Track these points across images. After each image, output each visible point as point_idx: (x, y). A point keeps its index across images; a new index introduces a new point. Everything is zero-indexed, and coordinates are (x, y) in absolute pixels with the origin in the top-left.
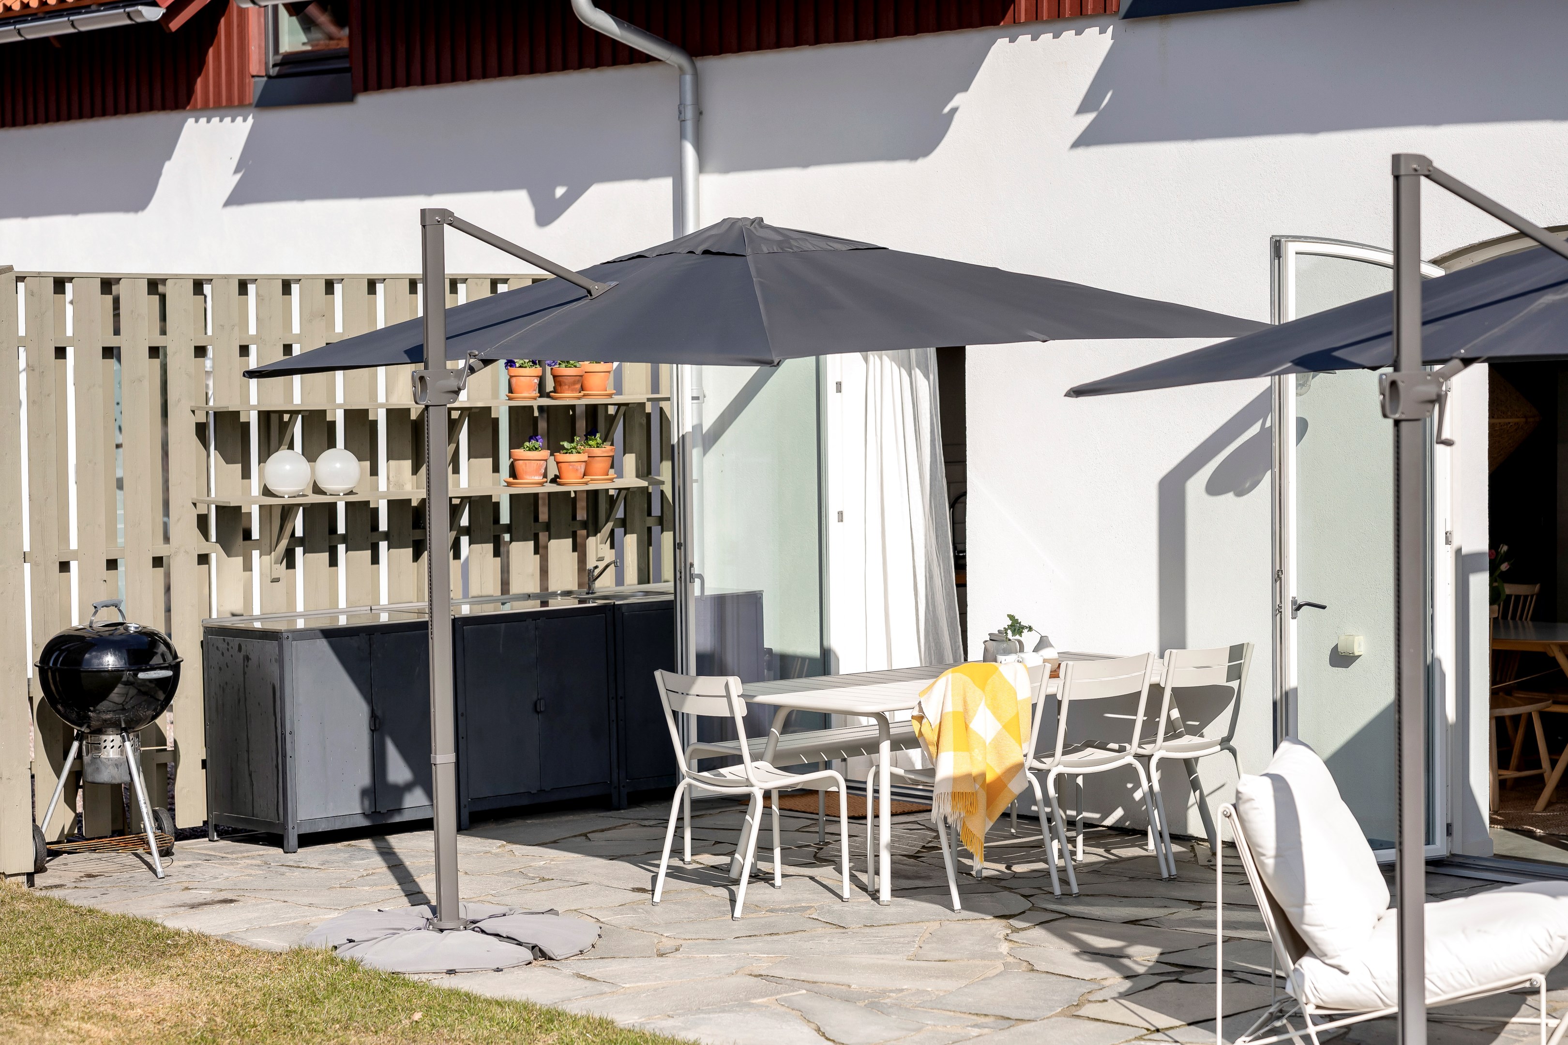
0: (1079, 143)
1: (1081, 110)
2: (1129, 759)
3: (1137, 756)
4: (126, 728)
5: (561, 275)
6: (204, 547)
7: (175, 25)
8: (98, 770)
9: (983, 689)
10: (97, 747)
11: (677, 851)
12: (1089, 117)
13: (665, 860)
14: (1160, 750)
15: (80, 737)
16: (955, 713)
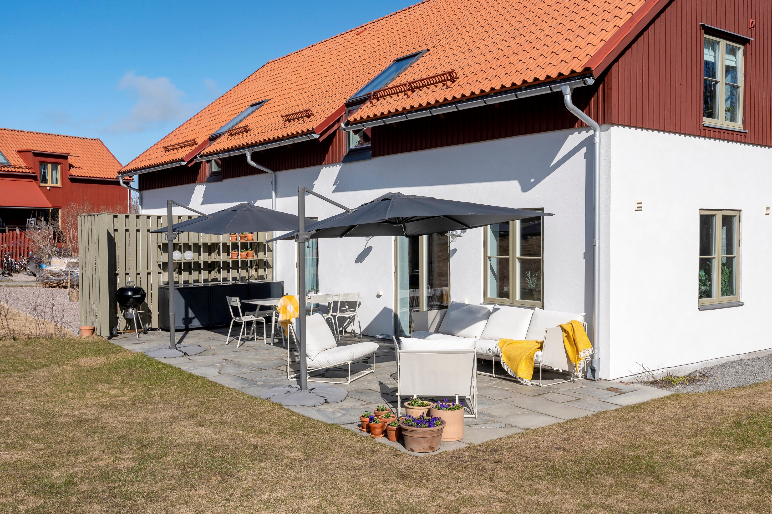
0: (333, 192)
1: (334, 185)
2: (330, 316)
3: (332, 315)
4: (134, 307)
5: (204, 216)
6: (160, 270)
7: (190, 165)
8: (127, 316)
9: (290, 301)
10: (127, 311)
11: (243, 334)
12: (335, 186)
13: (240, 336)
14: (338, 315)
15: (124, 309)
16: (283, 306)
